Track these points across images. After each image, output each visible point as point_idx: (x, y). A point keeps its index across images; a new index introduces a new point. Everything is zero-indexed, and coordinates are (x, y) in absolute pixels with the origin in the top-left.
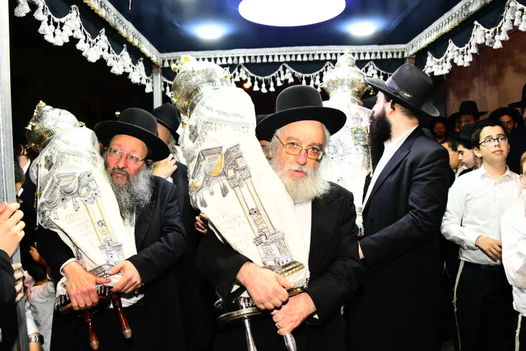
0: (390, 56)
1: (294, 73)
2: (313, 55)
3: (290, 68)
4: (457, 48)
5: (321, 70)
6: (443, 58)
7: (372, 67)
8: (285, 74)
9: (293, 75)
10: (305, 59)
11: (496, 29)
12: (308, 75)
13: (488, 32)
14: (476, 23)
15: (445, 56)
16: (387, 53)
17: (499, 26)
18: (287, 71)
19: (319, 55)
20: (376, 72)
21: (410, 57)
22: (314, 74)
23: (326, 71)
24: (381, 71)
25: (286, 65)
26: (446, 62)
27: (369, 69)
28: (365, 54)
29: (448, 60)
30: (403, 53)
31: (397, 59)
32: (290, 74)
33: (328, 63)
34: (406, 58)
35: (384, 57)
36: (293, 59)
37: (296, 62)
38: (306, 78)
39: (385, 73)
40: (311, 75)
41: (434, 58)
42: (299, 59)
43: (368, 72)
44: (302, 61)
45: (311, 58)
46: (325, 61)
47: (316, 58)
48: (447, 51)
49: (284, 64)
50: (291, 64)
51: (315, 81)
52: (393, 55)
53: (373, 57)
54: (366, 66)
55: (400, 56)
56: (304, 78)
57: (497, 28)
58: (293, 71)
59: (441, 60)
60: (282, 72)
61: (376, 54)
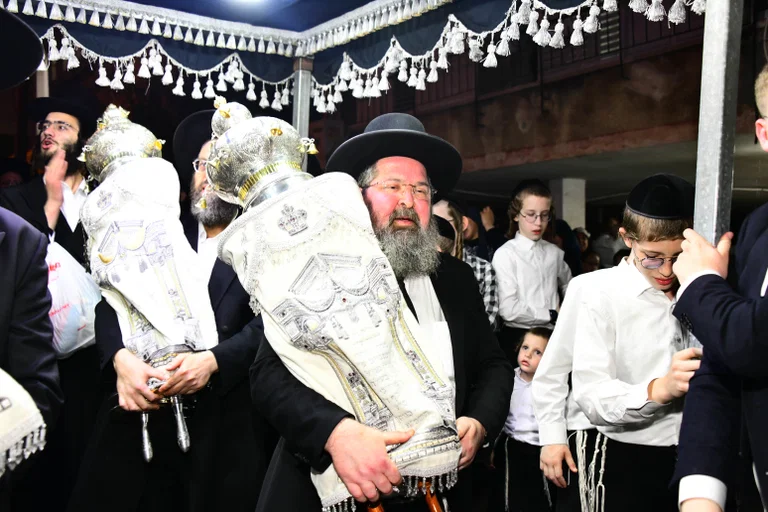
0: (271, 50)
1: (80, 49)
2: (126, 20)
3: (71, 38)
4: (408, 55)
5: (138, 54)
6: (376, 68)
7: (235, 64)
8: (59, 46)
9: (78, 53)
10: (108, 24)
11: (490, 35)
12: (110, 60)
13: (475, 38)
14: (452, 18)
15: (379, 65)
16: (266, 43)
17: (497, 30)
18: (65, 42)
19: (139, 22)
20: (241, 75)
21: (306, 58)
22: (124, 59)
23: (148, 57)
24: (252, 75)
25: (63, 30)
26: (380, 78)
27: (230, 68)
28: (227, 37)
29: (384, 74)
30: (295, 47)
31: (283, 56)
32: (72, 51)
33: (152, 43)
34: (298, 58)
35: (261, 49)
36: (82, 19)
37: (88, 28)
38: (106, 64)
39: (258, 79)
40: (116, 60)
41: (355, 66)
42: (95, 21)
43: (227, 73)
44: (100, 29)
45: (120, 26)
46: (149, 37)
47: (132, 26)
48: (384, 58)
49: (59, 26)
50: (75, 28)
51: (124, 72)
52: (277, 48)
53: (242, 46)
54: (225, 61)
55: (288, 53)
56: (101, 62)
57: (493, 32)
58: (78, 45)
59: (371, 71)
60: (53, 43)
61: (248, 40)
